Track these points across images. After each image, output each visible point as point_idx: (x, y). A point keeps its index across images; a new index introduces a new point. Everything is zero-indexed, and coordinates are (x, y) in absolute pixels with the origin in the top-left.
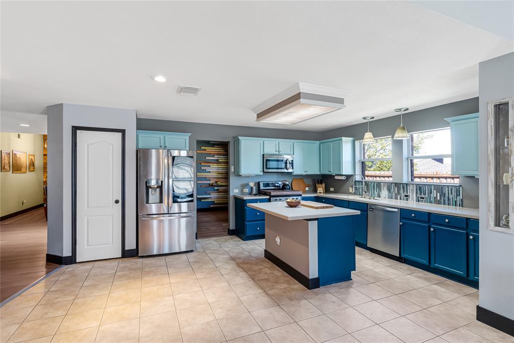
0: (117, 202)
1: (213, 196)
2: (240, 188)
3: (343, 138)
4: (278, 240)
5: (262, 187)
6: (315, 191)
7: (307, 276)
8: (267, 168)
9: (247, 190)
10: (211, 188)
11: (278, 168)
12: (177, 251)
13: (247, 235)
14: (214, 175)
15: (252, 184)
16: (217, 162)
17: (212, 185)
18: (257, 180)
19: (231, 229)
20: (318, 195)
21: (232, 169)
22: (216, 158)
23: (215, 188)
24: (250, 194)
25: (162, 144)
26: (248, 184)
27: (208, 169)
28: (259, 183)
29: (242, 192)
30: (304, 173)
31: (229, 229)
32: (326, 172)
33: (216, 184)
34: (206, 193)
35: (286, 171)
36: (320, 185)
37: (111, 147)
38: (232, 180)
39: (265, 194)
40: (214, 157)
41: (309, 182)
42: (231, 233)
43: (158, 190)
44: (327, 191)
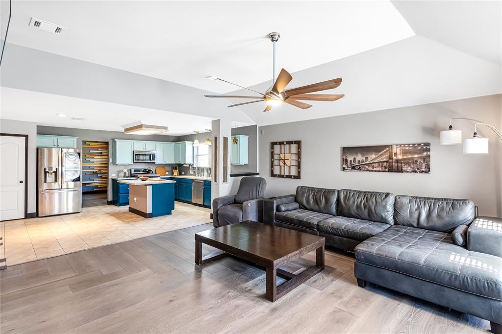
0: (21, 182)
1: (97, 182)
2: (116, 173)
3: (186, 142)
4: (135, 199)
5: (133, 172)
6: (173, 174)
7: (145, 212)
8: (136, 160)
9: (122, 174)
10: (95, 175)
11: (143, 160)
12: (65, 213)
13: (120, 202)
14: (98, 165)
15: (125, 170)
16: (101, 154)
17: (95, 173)
18: (129, 168)
19: (109, 200)
20: (174, 176)
21: (111, 160)
22: (100, 151)
23: (99, 175)
24: (125, 176)
25: (56, 144)
26: (122, 171)
27: (92, 160)
28: (131, 170)
29: (118, 176)
30: (164, 163)
31: (108, 201)
32: (178, 163)
33: (99, 172)
34: (90, 179)
35: (150, 161)
36: (175, 171)
37: (17, 146)
38: (111, 167)
39: (134, 177)
40: (98, 150)
41: (169, 168)
42: (109, 203)
43: (54, 174)
44: (180, 174)
